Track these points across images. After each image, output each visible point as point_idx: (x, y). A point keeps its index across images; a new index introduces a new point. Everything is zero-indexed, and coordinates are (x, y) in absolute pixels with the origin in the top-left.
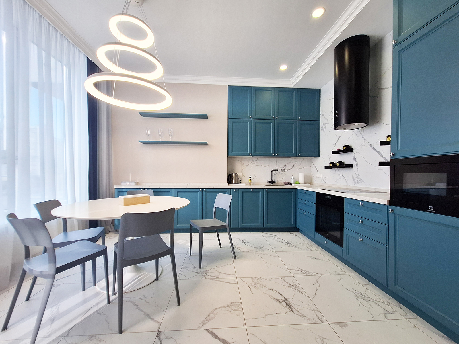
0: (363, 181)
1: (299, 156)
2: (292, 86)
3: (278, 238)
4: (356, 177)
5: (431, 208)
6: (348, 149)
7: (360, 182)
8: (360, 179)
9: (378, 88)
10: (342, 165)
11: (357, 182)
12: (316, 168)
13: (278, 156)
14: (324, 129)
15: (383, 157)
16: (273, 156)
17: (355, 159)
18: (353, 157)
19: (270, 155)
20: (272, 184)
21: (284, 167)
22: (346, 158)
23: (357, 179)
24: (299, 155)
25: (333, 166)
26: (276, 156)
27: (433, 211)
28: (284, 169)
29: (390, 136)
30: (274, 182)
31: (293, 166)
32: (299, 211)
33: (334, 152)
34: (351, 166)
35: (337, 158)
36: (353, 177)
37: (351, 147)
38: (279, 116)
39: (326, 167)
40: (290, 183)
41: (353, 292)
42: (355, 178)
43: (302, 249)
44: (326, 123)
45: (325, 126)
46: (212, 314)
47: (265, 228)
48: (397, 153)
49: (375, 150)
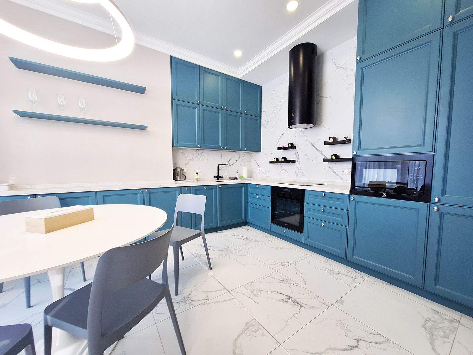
0: (305, 175)
1: (245, 151)
2: (239, 77)
3: (234, 235)
4: (299, 172)
6: (292, 147)
7: (302, 175)
8: (302, 173)
9: (319, 96)
10: (286, 161)
11: (299, 175)
12: (257, 162)
13: (226, 149)
14: (266, 126)
15: (322, 155)
16: (222, 149)
17: (298, 156)
18: (296, 153)
19: (218, 148)
20: (219, 179)
21: (228, 161)
22: (290, 155)
23: (299, 173)
24: (245, 149)
25: (277, 161)
26: (225, 149)
27: (386, 197)
28: (228, 163)
29: (332, 138)
30: (221, 177)
31: (237, 161)
32: (248, 204)
33: (279, 149)
34: (293, 161)
35: (281, 155)
36: (295, 172)
37: (294, 145)
38: (227, 107)
39: (271, 162)
40: (237, 178)
41: (325, 270)
42: (297, 172)
43: (263, 242)
44: (268, 120)
45: (266, 124)
46: (236, 349)
47: (219, 227)
48: (358, 152)
49: (316, 149)
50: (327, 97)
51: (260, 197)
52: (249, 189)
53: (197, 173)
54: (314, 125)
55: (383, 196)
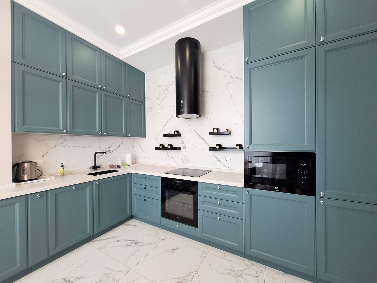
0: (191, 162)
1: (129, 136)
2: (121, 58)
4: (185, 158)
5: (276, 188)
6: (178, 134)
7: (188, 162)
8: (188, 160)
10: (172, 148)
11: (185, 162)
12: (141, 148)
13: (106, 135)
14: (151, 112)
15: (207, 143)
16: (100, 135)
17: (183, 143)
18: (181, 141)
19: (96, 134)
20: (96, 170)
21: (109, 148)
22: (175, 142)
23: (185, 160)
24: (129, 135)
25: (163, 148)
26: (104, 135)
27: (278, 190)
28: (109, 150)
29: (216, 129)
30: (99, 167)
31: (119, 146)
32: (134, 197)
33: (165, 136)
34: (179, 149)
35: (167, 142)
36: (182, 158)
37: (179, 132)
38: (106, 87)
39: (157, 149)
40: (119, 166)
41: (228, 274)
42: (183, 159)
43: (155, 243)
44: (152, 107)
45: (151, 110)
48: (250, 147)
49: (201, 138)
50: (209, 92)
51: (147, 187)
52: (135, 179)
53: (63, 166)
54: (200, 116)
55: (276, 190)
